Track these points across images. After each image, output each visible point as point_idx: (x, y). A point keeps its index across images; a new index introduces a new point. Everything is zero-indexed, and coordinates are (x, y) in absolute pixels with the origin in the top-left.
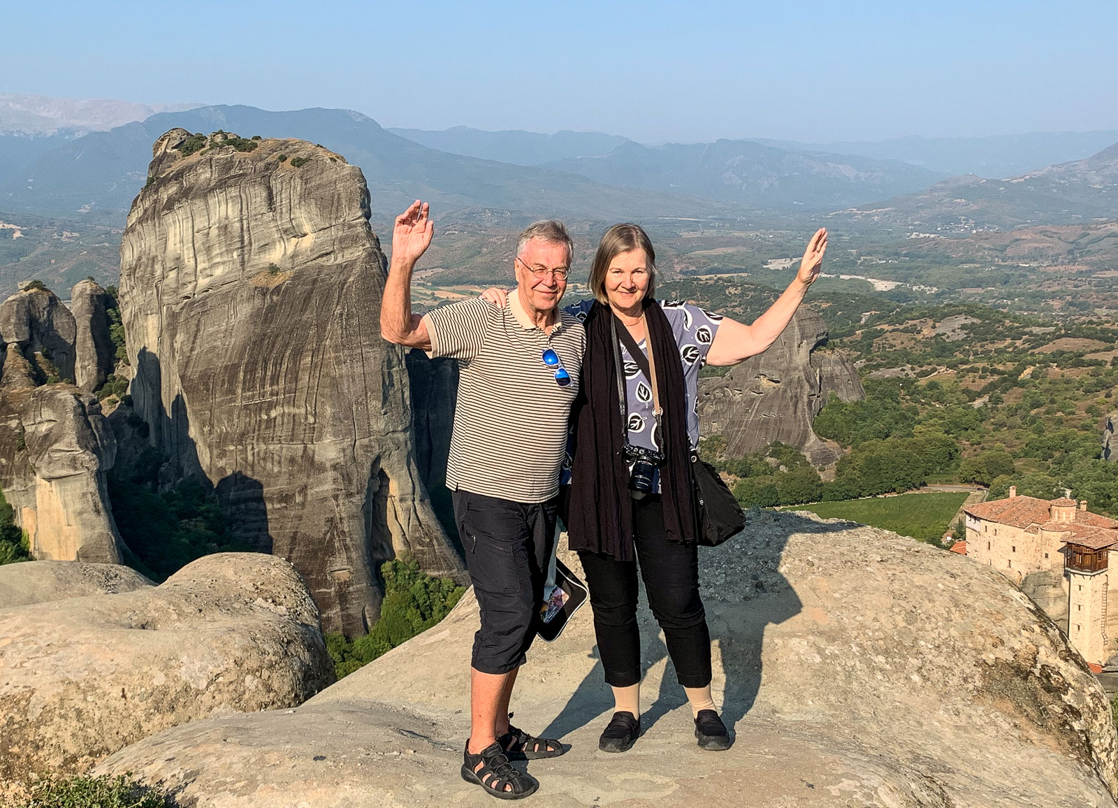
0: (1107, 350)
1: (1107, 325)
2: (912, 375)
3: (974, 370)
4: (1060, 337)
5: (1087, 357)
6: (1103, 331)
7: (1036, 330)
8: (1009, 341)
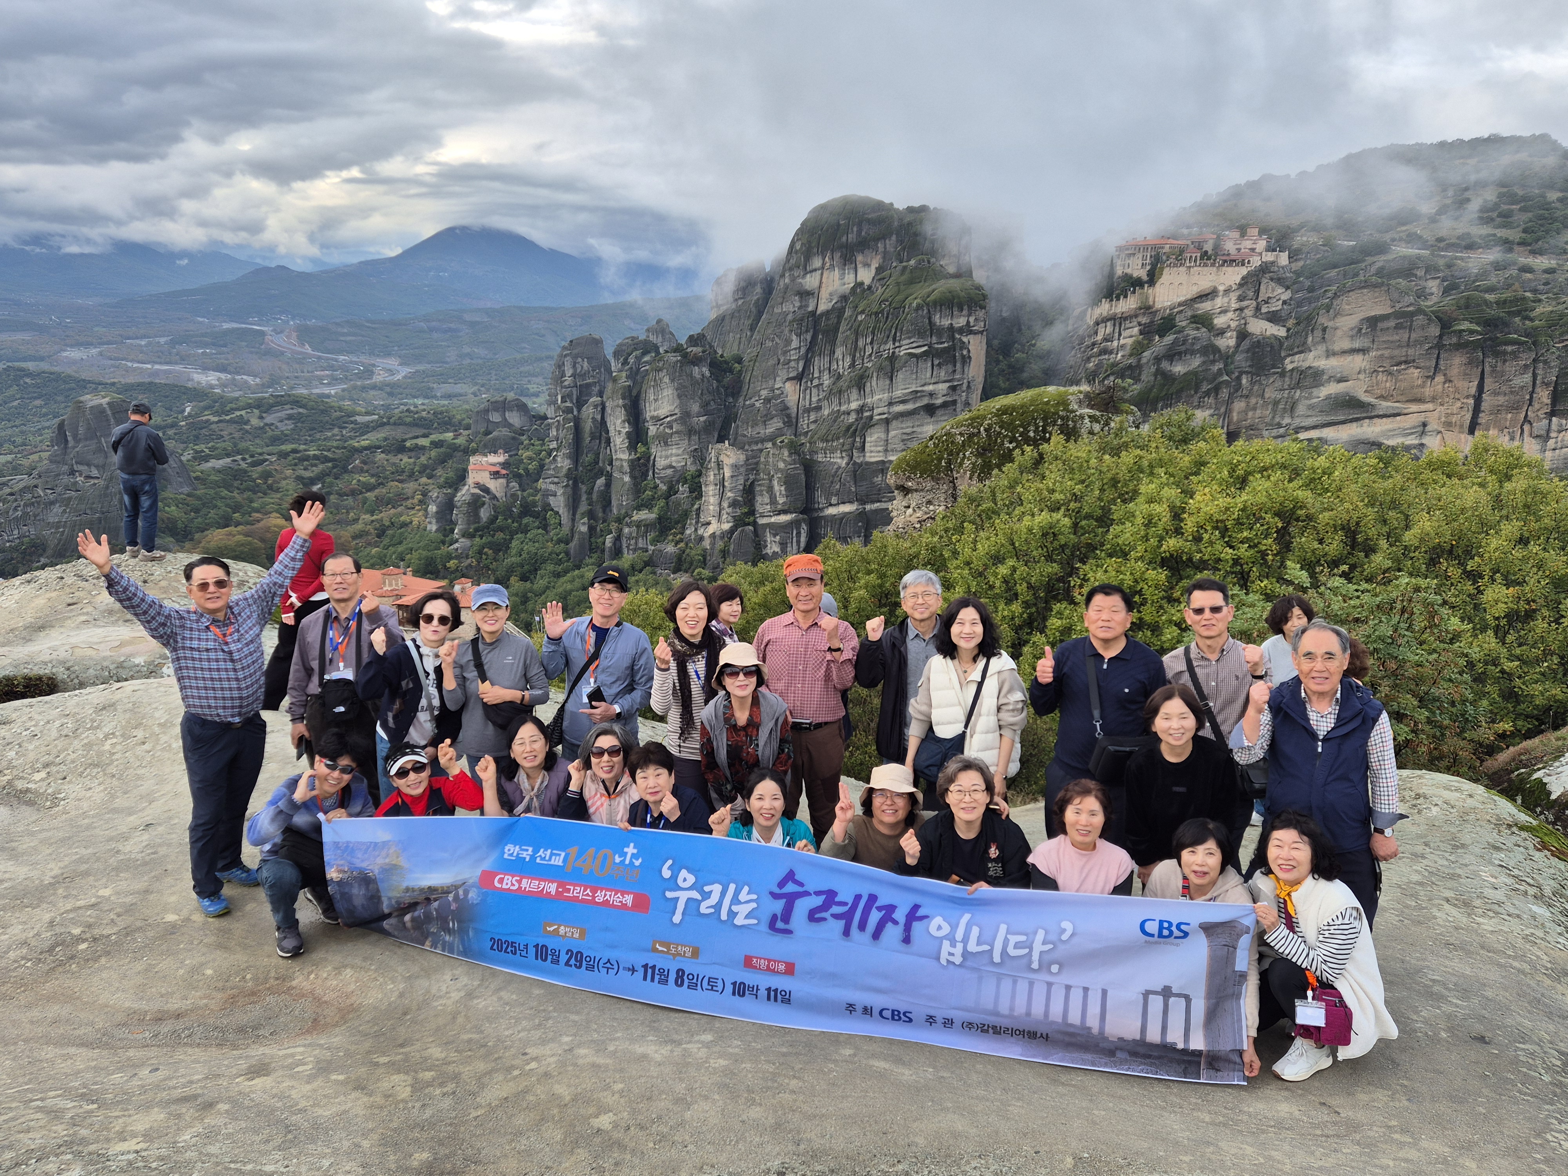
0: (425, 436)
1: (424, 414)
2: (244, 465)
3: (307, 458)
4: (383, 425)
5: (408, 444)
6: (421, 418)
7: (359, 419)
8: (336, 431)
